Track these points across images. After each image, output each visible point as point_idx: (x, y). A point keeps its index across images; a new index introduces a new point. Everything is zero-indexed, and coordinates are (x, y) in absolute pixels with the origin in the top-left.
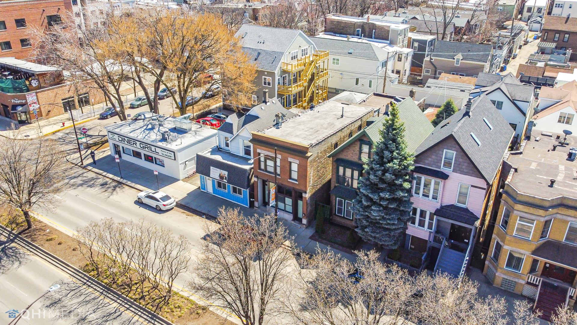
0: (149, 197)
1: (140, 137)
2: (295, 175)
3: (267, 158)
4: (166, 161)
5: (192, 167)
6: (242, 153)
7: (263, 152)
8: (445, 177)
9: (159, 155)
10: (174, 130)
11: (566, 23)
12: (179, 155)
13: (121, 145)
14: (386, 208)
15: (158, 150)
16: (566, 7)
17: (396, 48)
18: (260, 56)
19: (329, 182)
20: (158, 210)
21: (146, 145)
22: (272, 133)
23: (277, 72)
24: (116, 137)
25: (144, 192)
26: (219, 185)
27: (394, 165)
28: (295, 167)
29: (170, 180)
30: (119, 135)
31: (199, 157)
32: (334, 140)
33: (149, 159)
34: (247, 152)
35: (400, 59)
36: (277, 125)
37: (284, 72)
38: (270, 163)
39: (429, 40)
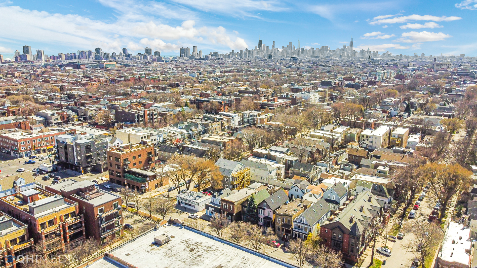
0: (192, 215)
1: (188, 198)
2: (231, 209)
3: (225, 205)
4: (196, 206)
5: (204, 207)
6: (218, 204)
7: (224, 203)
8: (264, 209)
9: (193, 204)
10: (198, 196)
11: (357, 151)
12: (200, 204)
13: (181, 201)
14: (251, 216)
15: (193, 202)
16: (374, 138)
17: (278, 165)
18: (225, 171)
19: (241, 211)
20: (194, 219)
21: (190, 201)
22: (226, 198)
23: (230, 177)
24: (180, 198)
25: (190, 215)
26: (212, 212)
27: (252, 206)
28: (231, 207)
29: (196, 212)
30: (181, 198)
31: (206, 205)
32: (242, 201)
33: (190, 205)
34: (220, 203)
35: (279, 169)
36: (228, 196)
37: (233, 177)
38: (225, 206)
39: (294, 160)
